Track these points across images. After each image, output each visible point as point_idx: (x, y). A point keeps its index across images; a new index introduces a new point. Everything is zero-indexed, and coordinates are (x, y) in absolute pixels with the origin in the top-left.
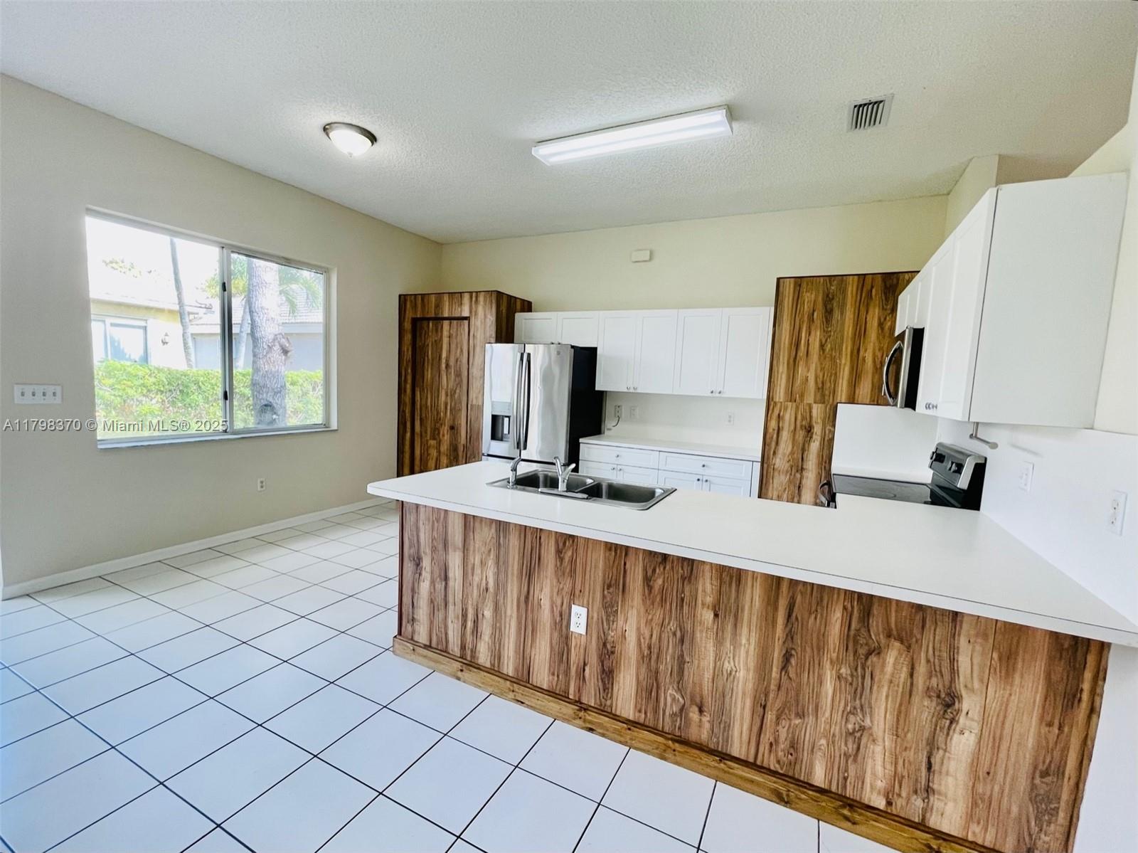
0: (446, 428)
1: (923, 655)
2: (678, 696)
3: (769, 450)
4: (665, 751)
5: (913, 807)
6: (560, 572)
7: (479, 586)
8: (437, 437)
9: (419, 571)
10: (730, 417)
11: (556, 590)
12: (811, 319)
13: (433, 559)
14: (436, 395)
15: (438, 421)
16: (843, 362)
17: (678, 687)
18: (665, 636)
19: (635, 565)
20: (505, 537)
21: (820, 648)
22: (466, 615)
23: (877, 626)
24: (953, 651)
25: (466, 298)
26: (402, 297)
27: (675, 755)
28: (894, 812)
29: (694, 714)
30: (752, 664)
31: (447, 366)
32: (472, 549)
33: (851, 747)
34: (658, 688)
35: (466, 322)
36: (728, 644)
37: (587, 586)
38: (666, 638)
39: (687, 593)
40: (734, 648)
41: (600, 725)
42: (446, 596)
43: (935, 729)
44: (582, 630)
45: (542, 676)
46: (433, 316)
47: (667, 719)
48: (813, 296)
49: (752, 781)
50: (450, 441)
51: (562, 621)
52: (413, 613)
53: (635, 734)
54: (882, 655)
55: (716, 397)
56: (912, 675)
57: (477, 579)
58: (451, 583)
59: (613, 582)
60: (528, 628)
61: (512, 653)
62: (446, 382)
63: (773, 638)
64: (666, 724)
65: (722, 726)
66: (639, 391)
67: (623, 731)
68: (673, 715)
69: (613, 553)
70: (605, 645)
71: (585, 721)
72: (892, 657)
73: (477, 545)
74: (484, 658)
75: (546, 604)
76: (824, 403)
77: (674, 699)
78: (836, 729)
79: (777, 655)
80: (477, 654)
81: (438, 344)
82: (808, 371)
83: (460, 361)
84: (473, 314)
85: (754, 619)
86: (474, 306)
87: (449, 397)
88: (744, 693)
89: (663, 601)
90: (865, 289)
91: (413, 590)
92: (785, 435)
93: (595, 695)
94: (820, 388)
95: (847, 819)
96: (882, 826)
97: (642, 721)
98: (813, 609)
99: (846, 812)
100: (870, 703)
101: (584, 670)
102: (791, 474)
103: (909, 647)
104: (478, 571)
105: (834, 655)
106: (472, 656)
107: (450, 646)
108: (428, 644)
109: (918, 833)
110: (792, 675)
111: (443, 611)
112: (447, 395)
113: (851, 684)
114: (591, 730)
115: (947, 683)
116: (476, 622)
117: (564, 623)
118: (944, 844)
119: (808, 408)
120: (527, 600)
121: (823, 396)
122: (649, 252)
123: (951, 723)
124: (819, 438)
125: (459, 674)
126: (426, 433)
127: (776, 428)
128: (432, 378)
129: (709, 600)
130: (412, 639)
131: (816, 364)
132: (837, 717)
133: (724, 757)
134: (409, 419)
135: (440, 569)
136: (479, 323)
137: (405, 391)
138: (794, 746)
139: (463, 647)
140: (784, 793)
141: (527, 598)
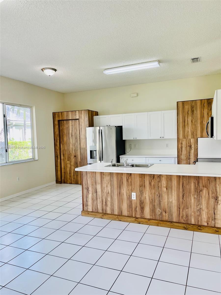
0: (73, 157)
1: (210, 190)
2: (160, 210)
3: (179, 154)
4: (158, 224)
5: (212, 223)
6: (128, 185)
7: (106, 193)
8: (70, 160)
9: (88, 192)
10: (167, 145)
11: (127, 190)
12: (188, 113)
13: (92, 188)
14: (68, 145)
15: (70, 154)
16: (198, 125)
17: (160, 208)
18: (155, 196)
19: (147, 180)
20: (112, 178)
21: (190, 192)
22: (103, 201)
23: (201, 185)
24: (216, 187)
25: (77, 112)
26: (54, 113)
27: (160, 224)
28: (209, 226)
29: (164, 214)
30: (176, 199)
31: (72, 136)
32: (103, 183)
33: (199, 213)
34: (155, 209)
35: (78, 121)
36: (170, 195)
37: (135, 188)
38: (156, 197)
39: (160, 185)
40: (172, 196)
41: (142, 221)
42: (97, 197)
43: (214, 205)
44: (135, 199)
45: (125, 213)
46: (66, 119)
47: (158, 216)
48: (188, 107)
49: (179, 226)
50: (75, 161)
51: (130, 197)
52: (87, 204)
53: (151, 221)
54: (202, 191)
55: (162, 139)
56: (209, 195)
57: (105, 191)
58: (98, 193)
59: (142, 185)
60: (120, 201)
61: (117, 208)
62: (72, 141)
63: (180, 192)
64: (158, 217)
65: (171, 215)
66: (137, 139)
67: (148, 221)
68: (159, 215)
69: (141, 178)
70: (141, 201)
71: (138, 221)
72: (205, 191)
73: (105, 182)
74: (109, 211)
75: (125, 194)
76: (194, 138)
77: (159, 211)
78: (195, 210)
79: (181, 195)
80: (107, 211)
81: (68, 128)
82: (188, 129)
83: (77, 134)
84: (80, 117)
85: (175, 188)
86: (80, 115)
87: (73, 146)
88: (175, 206)
89: (154, 187)
90: (202, 104)
91: (87, 197)
92: (184, 149)
93: (140, 214)
94: (193, 134)
95: (200, 229)
96: (207, 229)
97: (152, 218)
98: (187, 184)
99: (199, 228)
100: (201, 203)
101: (136, 209)
102: (187, 160)
103: (207, 188)
104: (105, 188)
105: (193, 193)
106: (105, 212)
107: (99, 210)
108: (92, 211)
109: (214, 228)
110: (185, 199)
111: (96, 201)
112: (72, 146)
113: (197, 199)
114: (139, 223)
115: (216, 195)
116: (106, 202)
117: (130, 198)
118: (219, 229)
119: (189, 140)
120: (120, 194)
121: (194, 136)
122: (136, 94)
123: (217, 203)
124: (194, 149)
125: (102, 217)
126: (65, 159)
127: (181, 147)
128: (67, 140)
129: (165, 186)
130: (87, 211)
131: (191, 127)
132: (195, 207)
133: (172, 222)
134: (59, 155)
135: (95, 190)
136: (82, 121)
137: (57, 145)
138: (187, 216)
139: (103, 210)
140: (186, 227)
141: (120, 193)
